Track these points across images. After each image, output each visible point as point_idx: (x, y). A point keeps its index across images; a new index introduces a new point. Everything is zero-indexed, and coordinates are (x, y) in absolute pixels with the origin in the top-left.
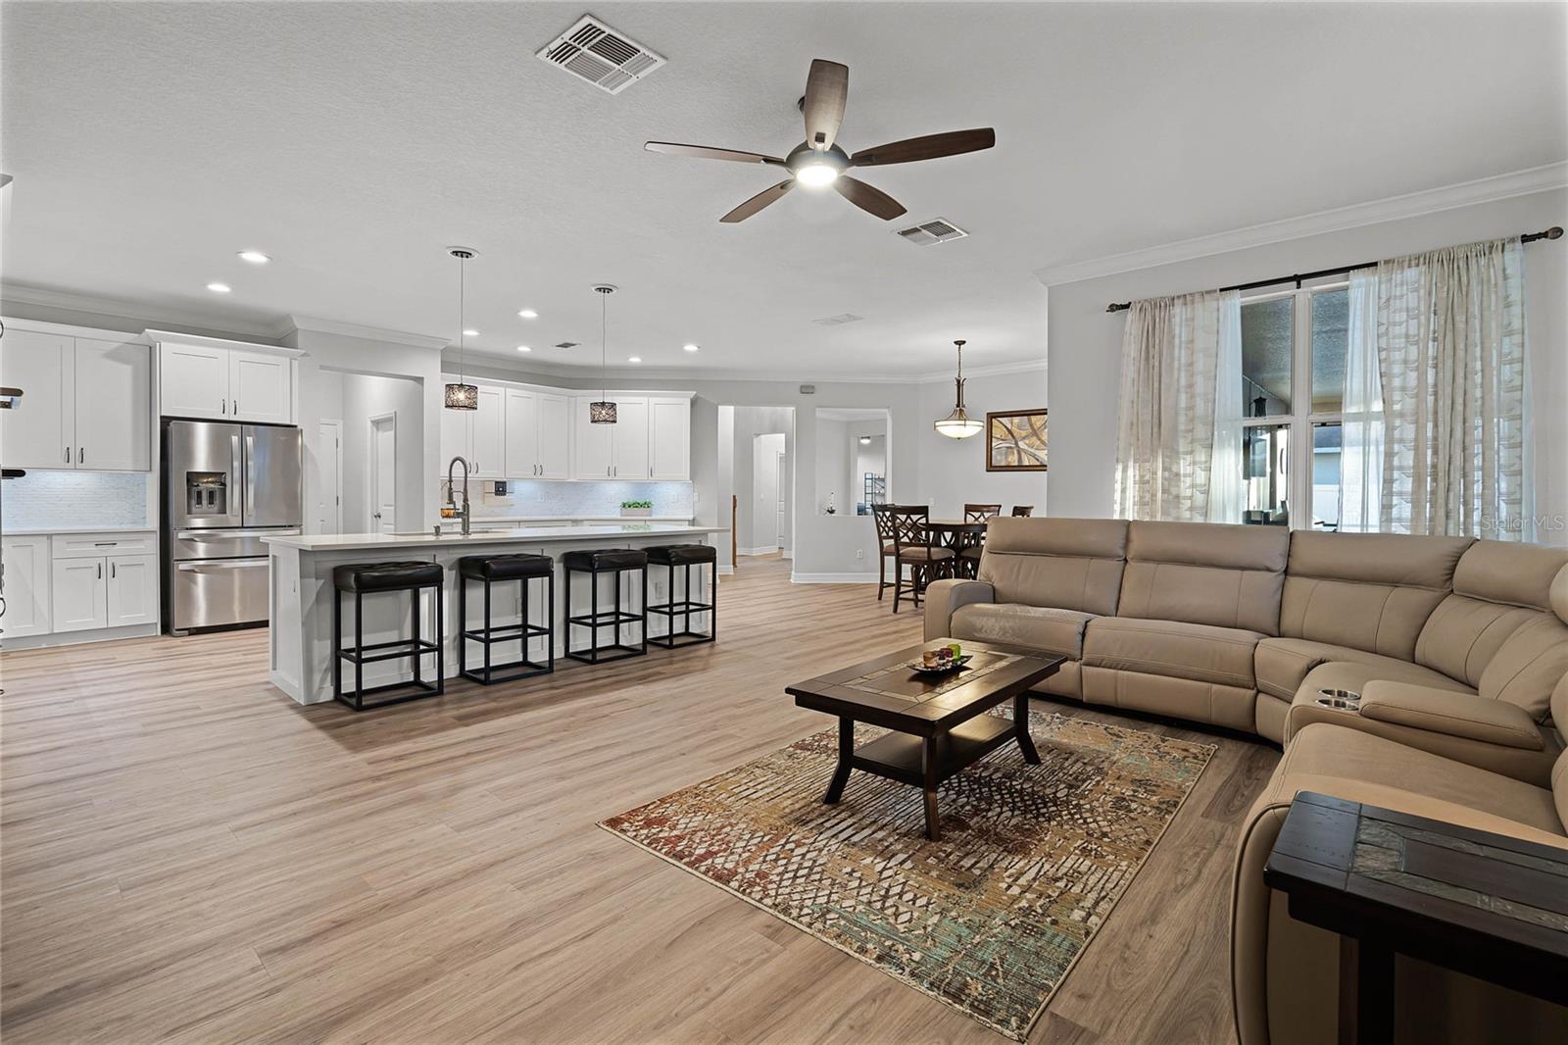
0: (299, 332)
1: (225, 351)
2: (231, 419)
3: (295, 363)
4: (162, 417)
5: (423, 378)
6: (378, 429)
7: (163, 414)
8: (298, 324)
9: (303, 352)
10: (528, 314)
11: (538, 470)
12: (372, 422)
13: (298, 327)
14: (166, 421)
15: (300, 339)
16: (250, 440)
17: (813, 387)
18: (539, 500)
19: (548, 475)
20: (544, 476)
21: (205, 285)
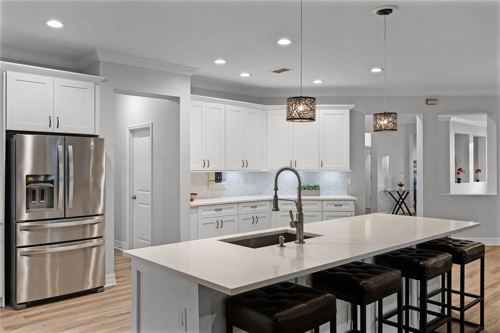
0: (100, 62)
1: (51, 78)
2: (55, 132)
3: (98, 87)
4: (7, 131)
5: (179, 98)
6: (133, 136)
7: (8, 129)
8: (101, 57)
9: (104, 78)
10: (284, 42)
11: (245, 164)
12: (131, 131)
13: (100, 60)
14: (10, 134)
15: (101, 69)
16: (70, 148)
17: (436, 100)
18: (241, 185)
19: (252, 167)
20: (248, 168)
21: (45, 22)
